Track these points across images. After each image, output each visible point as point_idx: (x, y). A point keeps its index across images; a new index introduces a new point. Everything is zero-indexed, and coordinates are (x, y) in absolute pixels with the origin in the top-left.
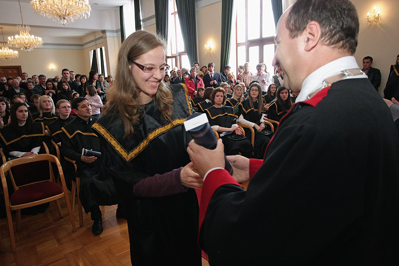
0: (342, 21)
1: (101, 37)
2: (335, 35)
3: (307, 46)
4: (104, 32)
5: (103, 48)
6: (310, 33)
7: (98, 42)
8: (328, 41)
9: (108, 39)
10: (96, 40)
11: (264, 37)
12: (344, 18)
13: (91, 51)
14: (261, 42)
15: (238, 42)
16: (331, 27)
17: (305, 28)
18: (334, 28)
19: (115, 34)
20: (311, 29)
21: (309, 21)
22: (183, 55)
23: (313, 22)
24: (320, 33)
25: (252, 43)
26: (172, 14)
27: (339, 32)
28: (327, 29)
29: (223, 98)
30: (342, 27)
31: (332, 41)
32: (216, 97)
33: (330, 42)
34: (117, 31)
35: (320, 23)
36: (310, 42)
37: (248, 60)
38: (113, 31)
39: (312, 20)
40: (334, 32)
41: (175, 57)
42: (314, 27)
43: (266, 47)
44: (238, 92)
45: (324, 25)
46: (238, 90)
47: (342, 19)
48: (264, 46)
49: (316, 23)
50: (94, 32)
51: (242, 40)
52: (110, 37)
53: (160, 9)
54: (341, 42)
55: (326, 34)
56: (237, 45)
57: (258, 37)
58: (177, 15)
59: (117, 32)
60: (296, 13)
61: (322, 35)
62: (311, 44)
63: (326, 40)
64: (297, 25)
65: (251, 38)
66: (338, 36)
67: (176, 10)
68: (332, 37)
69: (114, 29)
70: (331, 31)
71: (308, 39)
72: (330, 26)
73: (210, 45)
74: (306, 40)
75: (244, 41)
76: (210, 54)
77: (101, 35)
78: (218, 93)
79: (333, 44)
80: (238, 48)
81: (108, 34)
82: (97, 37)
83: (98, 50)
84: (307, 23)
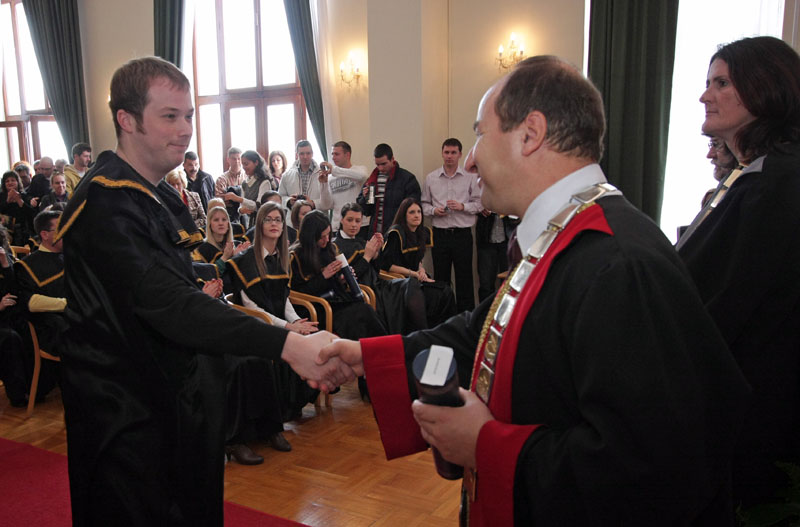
0: (579, 118)
2: (567, 135)
3: (524, 148)
6: (530, 128)
8: (557, 146)
11: (265, 84)
12: (581, 113)
14: (260, 97)
15: (201, 94)
16: (562, 124)
17: (524, 119)
18: (567, 126)
20: (533, 122)
21: (531, 109)
22: (41, 119)
23: (536, 113)
24: (544, 130)
25: (238, 98)
27: (573, 132)
28: (556, 126)
30: (578, 126)
31: (564, 145)
33: (560, 147)
35: (547, 114)
36: (530, 142)
39: (536, 109)
40: (565, 132)
41: (18, 124)
42: (538, 119)
43: (273, 110)
44: (215, 224)
45: (551, 119)
46: (217, 220)
47: (578, 114)
48: (269, 108)
49: (541, 115)
54: (578, 149)
55: (554, 133)
56: (198, 101)
57: (252, 84)
60: (511, 93)
61: (549, 134)
62: (531, 145)
63: (554, 141)
64: (513, 113)
65: (234, 84)
66: (571, 138)
68: (562, 139)
70: (561, 129)
71: (527, 138)
72: (560, 122)
74: (524, 137)
75: (216, 92)
79: (565, 150)
84: (528, 113)
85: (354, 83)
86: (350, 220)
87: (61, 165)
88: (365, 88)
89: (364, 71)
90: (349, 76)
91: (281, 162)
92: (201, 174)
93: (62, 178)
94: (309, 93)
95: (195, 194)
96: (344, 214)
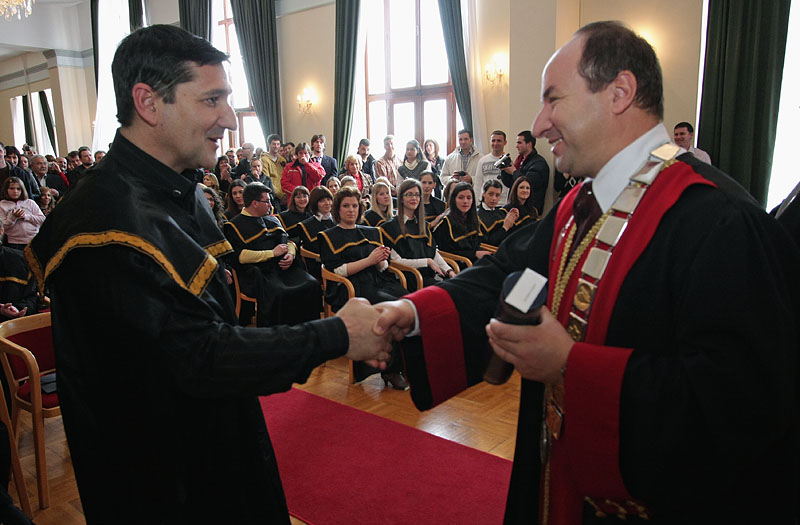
1: (43, 67)
4: (50, 54)
5: (48, 93)
7: (33, 77)
9: (61, 70)
10: (29, 71)
11: (425, 82)
13: (14, 97)
14: (419, 95)
15: (370, 93)
19: (79, 61)
22: (245, 115)
23: (626, 72)
25: (401, 95)
26: (220, 23)
29: (358, 208)
32: (342, 208)
34: (83, 55)
37: (391, 131)
38: (74, 54)
43: (429, 105)
44: (382, 197)
46: (382, 194)
48: (426, 103)
49: (631, 74)
50: (24, 54)
51: (378, 87)
52: (66, 66)
53: (192, 9)
56: (368, 98)
57: (412, 84)
58: (232, 27)
59: (83, 57)
65: (395, 86)
67: (230, 15)
69: (78, 48)
73: (310, 95)
75: (382, 90)
76: (309, 116)
77: (44, 60)
78: (347, 200)
80: (370, 104)
81: (61, 60)
82: (29, 66)
83: (35, 98)
85: (497, 80)
86: (491, 194)
87: (259, 154)
88: (506, 85)
89: (506, 72)
90: (493, 76)
91: (433, 147)
92: (370, 158)
93: (259, 162)
94: (459, 90)
95: (368, 176)
96: (486, 189)
